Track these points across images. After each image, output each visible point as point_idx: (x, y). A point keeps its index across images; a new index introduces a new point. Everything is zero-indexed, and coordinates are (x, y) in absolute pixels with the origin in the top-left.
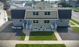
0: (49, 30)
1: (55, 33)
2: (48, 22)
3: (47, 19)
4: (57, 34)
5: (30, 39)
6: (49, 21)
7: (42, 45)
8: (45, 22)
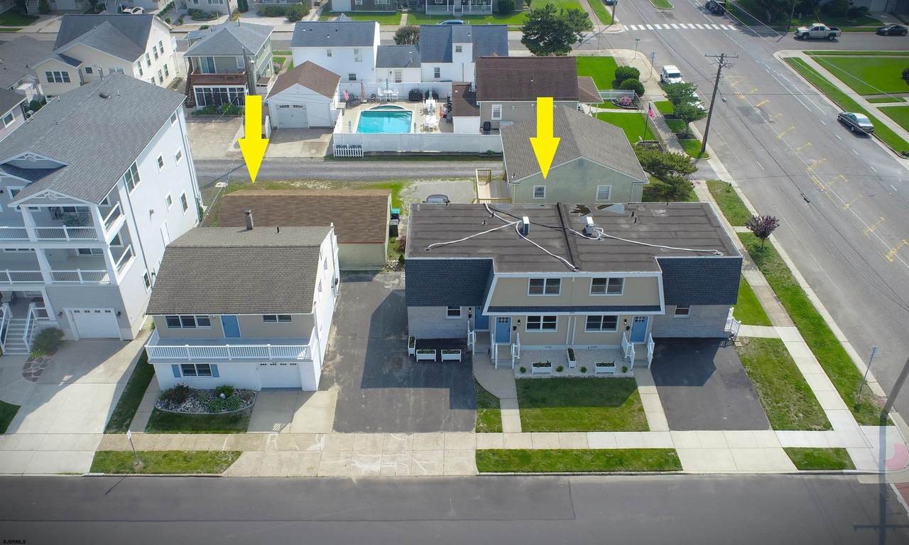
0: (615, 372)
1: (641, 389)
2: (610, 323)
3: (602, 314)
4: (650, 397)
5: (526, 428)
6: (614, 318)
7: (585, 452)
8: (593, 323)
